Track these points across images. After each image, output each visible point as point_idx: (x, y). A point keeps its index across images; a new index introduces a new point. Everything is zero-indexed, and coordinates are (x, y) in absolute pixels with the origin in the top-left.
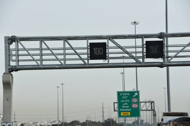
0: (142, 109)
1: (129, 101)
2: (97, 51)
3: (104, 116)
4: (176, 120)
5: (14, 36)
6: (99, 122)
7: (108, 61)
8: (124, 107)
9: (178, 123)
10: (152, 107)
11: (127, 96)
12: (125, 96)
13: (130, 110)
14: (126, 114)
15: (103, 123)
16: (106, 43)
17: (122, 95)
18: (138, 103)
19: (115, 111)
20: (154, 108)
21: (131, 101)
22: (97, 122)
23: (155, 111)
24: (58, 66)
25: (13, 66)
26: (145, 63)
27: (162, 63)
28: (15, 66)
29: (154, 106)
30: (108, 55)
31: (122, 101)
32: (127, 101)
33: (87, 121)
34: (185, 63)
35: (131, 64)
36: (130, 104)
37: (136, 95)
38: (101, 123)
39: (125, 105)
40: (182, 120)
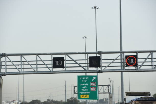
0: (100, 92)
1: (88, 85)
2: (58, 63)
3: (66, 95)
4: (138, 100)
5: (4, 53)
6: (61, 101)
7: (65, 69)
8: (83, 90)
9: (140, 103)
10: (108, 90)
11: (86, 80)
12: (84, 80)
13: (89, 93)
14: (85, 96)
15: (65, 102)
16: (64, 58)
17: (82, 79)
18: (96, 86)
19: (75, 93)
20: (110, 91)
21: (89, 84)
22: (59, 101)
23: (111, 94)
24: (32, 73)
25: (3, 73)
26: (89, 70)
27: (100, 70)
28: (4, 73)
29: (110, 89)
30: (65, 65)
31: (81, 85)
32: (86, 85)
33: (48, 100)
34: (114, 71)
35: (80, 71)
36: (89, 87)
37: (94, 79)
38: (64, 102)
39: (84, 89)
40: (144, 99)
